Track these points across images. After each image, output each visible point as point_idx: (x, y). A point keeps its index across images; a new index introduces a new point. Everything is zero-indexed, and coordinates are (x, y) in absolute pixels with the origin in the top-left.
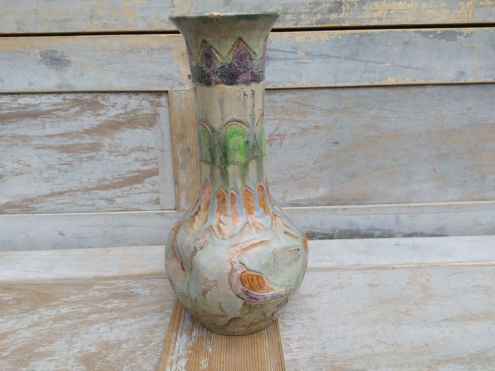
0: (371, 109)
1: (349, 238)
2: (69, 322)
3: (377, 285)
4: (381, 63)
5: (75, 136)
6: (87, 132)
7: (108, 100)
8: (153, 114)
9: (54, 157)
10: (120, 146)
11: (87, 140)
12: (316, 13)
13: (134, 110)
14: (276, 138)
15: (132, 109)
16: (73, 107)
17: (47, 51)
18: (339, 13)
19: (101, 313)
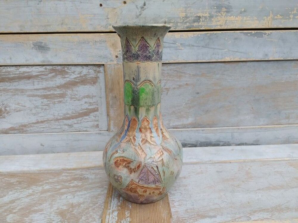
0: (217, 74)
1: (206, 147)
2: (49, 194)
3: (221, 172)
4: (222, 49)
5: (51, 89)
6: (58, 87)
7: (70, 70)
8: (95, 77)
9: (39, 102)
10: (77, 95)
11: (58, 92)
12: (186, 22)
13: (85, 75)
14: (164, 90)
15: (84, 75)
16: (51, 73)
17: (37, 42)
18: (199, 22)
19: (68, 188)
